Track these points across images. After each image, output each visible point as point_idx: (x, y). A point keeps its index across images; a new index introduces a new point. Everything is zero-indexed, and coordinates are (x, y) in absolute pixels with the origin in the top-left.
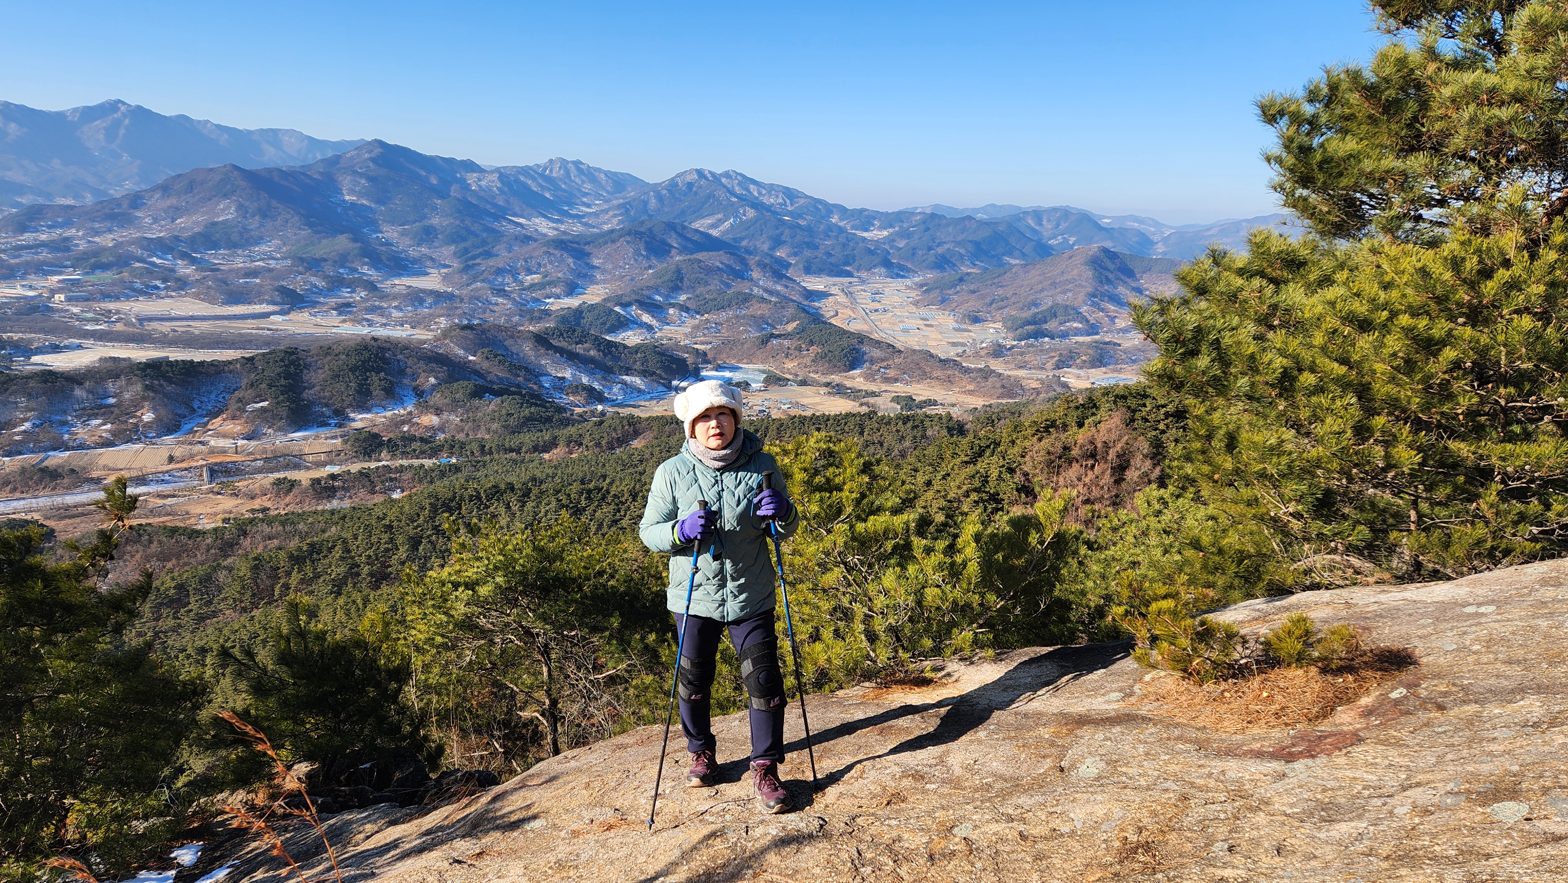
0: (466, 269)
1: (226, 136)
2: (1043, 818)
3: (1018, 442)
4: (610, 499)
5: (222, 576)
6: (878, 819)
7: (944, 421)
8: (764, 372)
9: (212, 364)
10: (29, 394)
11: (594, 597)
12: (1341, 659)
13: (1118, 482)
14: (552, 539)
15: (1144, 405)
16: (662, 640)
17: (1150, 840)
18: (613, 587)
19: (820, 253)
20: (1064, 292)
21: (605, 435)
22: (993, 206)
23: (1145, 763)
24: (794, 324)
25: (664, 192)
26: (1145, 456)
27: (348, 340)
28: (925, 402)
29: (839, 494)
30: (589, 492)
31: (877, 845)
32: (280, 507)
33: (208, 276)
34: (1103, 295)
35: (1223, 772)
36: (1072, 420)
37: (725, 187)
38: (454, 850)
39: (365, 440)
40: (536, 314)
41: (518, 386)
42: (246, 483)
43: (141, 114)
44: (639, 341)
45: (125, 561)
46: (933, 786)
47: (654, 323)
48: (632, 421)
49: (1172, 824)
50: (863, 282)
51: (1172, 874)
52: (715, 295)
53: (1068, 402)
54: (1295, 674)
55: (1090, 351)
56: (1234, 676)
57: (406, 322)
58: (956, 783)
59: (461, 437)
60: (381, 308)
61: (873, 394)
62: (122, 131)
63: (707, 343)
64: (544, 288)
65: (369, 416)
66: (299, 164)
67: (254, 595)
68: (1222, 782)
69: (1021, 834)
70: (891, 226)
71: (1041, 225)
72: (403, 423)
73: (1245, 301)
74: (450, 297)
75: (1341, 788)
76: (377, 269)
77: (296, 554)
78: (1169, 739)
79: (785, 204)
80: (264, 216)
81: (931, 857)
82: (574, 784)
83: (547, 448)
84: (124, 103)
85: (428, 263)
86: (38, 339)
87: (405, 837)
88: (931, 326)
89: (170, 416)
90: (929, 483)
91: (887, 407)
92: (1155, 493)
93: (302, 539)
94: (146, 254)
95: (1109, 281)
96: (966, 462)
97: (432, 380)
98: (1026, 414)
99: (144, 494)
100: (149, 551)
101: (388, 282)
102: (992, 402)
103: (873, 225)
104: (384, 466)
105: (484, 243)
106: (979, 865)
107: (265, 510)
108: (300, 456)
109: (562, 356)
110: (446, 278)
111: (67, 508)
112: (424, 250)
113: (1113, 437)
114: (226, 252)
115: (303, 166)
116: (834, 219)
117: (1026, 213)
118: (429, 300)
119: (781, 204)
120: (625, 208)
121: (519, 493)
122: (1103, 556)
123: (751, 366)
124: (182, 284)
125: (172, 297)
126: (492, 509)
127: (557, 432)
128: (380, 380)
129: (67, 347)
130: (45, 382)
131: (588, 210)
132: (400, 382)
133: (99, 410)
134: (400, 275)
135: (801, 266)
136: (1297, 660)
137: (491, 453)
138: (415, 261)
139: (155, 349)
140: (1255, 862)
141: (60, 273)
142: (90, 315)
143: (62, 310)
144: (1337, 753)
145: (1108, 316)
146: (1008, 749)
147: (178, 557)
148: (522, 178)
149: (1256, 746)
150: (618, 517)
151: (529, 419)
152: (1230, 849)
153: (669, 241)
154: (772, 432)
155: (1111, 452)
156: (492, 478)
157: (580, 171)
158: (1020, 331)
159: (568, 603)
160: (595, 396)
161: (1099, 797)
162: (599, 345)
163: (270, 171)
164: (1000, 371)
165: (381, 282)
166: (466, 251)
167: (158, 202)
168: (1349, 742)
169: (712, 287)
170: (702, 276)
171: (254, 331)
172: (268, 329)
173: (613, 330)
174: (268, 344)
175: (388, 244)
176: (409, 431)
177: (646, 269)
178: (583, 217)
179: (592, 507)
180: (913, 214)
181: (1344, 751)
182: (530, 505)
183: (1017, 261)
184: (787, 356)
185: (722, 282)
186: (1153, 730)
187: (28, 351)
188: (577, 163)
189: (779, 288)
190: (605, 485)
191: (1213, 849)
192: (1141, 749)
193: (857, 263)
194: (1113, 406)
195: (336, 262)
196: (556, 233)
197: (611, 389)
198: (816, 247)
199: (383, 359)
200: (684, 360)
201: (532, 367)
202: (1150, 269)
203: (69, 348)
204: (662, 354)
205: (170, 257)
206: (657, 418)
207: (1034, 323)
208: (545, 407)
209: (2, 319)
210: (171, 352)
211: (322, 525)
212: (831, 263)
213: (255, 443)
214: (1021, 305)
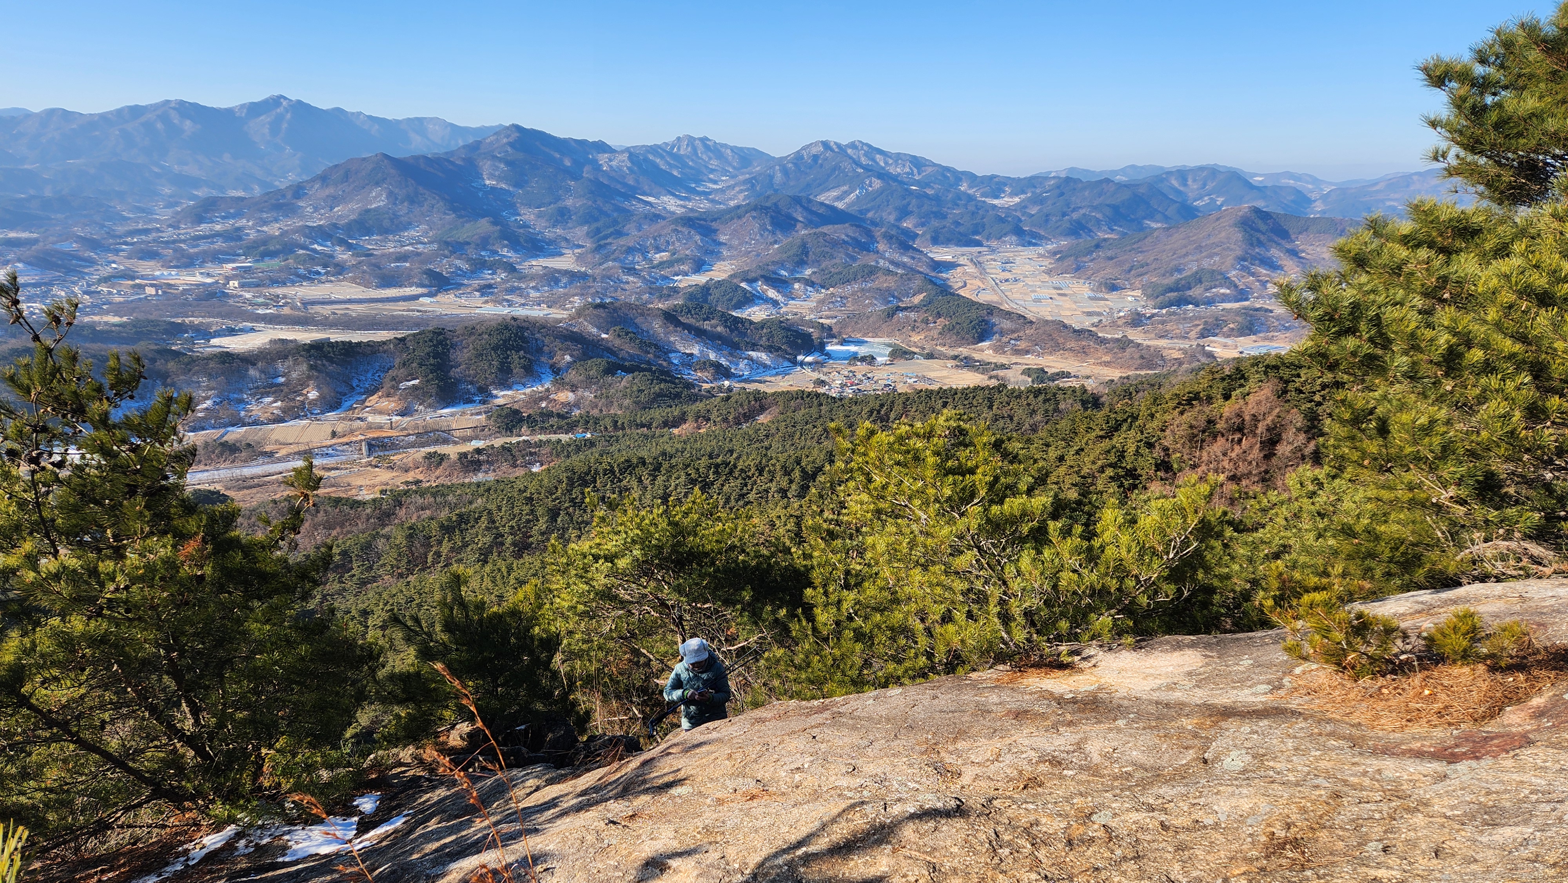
0: (599, 248)
1: (377, 127)
2: (1185, 809)
3: (1158, 415)
4: (737, 474)
5: (380, 543)
6: (1014, 802)
7: (1078, 394)
8: (889, 345)
9: (369, 344)
10: (210, 375)
11: (726, 570)
12: (1512, 657)
13: (1268, 457)
14: (686, 514)
15: (1299, 376)
16: (792, 615)
17: (1299, 836)
18: (743, 561)
19: (948, 223)
20: (1210, 256)
21: (732, 410)
22: (1133, 167)
23: (1294, 758)
24: (921, 296)
25: (790, 165)
26: (1299, 430)
27: (490, 320)
28: (1058, 374)
29: (973, 477)
30: (717, 466)
31: (1015, 828)
32: (432, 479)
33: (363, 261)
34: (1254, 258)
35: (1379, 771)
36: (1217, 391)
37: (851, 158)
38: (608, 811)
39: (507, 416)
40: (665, 292)
41: (648, 363)
42: (400, 457)
43: (300, 107)
44: (765, 317)
46: (1071, 773)
47: (780, 298)
48: (758, 397)
49: (1322, 821)
50: (993, 251)
51: (1322, 872)
52: (840, 269)
53: (1213, 373)
54: (1462, 673)
55: (1238, 318)
56: (1393, 672)
57: (543, 302)
58: (1094, 771)
59: (595, 412)
60: (519, 288)
61: (1003, 367)
62: (285, 126)
63: (832, 318)
64: (673, 266)
65: (510, 393)
66: (443, 151)
67: (409, 562)
68: (1377, 781)
69: (1162, 824)
70: (1023, 192)
71: (1185, 185)
72: (541, 399)
73: (1412, 274)
74: (583, 276)
75: (1506, 791)
76: (516, 251)
77: (446, 524)
78: (1320, 734)
79: (912, 174)
80: (412, 202)
81: (1070, 843)
82: (717, 754)
83: (676, 423)
84: (285, 98)
85: (563, 244)
86: (216, 323)
87: (562, 796)
88: (1064, 295)
89: (332, 394)
90: (1061, 459)
91: (1017, 379)
92: (1309, 474)
93: (451, 510)
94: (308, 241)
95: (1260, 243)
96: (1102, 437)
97: (568, 358)
98: (1167, 386)
100: (316, 520)
101: (526, 264)
102: (1130, 373)
103: (1004, 192)
104: (524, 441)
105: (615, 222)
106: (1119, 852)
107: (417, 482)
108: (449, 431)
109: (690, 333)
110: (579, 258)
111: (245, 479)
112: (559, 231)
113: (1263, 409)
114: (378, 238)
115: (447, 153)
116: (963, 187)
117: (1169, 173)
118: (564, 280)
119: (908, 173)
120: (751, 183)
121: (651, 467)
122: (1251, 539)
123: (877, 340)
124: (340, 269)
125: (331, 281)
126: (625, 482)
127: (685, 408)
128: (520, 358)
129: (241, 330)
130: (224, 363)
131: (715, 187)
132: (538, 360)
133: (270, 388)
134: (537, 256)
135: (928, 236)
136: (1463, 657)
137: (623, 428)
138: (550, 242)
139: (318, 331)
140: (1411, 864)
141: (234, 261)
142: (261, 300)
143: (237, 296)
144: (1504, 755)
145: (1258, 281)
146: (1148, 739)
147: (342, 526)
148: (651, 157)
149: (1416, 745)
150: (745, 490)
151: (660, 395)
152: (1385, 850)
153: (795, 215)
154: (898, 408)
155: (1260, 425)
156: (624, 453)
157: (707, 147)
158: (1161, 298)
159: (702, 576)
160: (722, 372)
161: (1245, 791)
162: (726, 321)
163: (416, 158)
164: (1139, 341)
165: (519, 263)
166: (598, 231)
167: (318, 192)
168: (1517, 744)
169: (837, 261)
170: (827, 249)
171: (405, 313)
172: (418, 311)
173: (739, 306)
174: (417, 325)
175: (526, 226)
176: (547, 407)
177: (772, 244)
178: (710, 193)
179: (720, 481)
180: (1047, 178)
181: (1512, 753)
182: (660, 479)
183: (1159, 225)
184: (913, 329)
185: (847, 255)
186: (1303, 725)
187: (206, 334)
188: (704, 140)
189: (905, 259)
190: (732, 459)
191: (1367, 848)
192: (1290, 744)
193: (986, 232)
194: (1263, 377)
195: (478, 245)
196: (683, 210)
197: (737, 364)
198: (944, 217)
199: (523, 338)
200: (809, 335)
201: (661, 344)
202: (1306, 230)
203: (243, 331)
204: (787, 329)
205: (329, 243)
206: (783, 393)
207: (1177, 289)
208: (674, 383)
209: (183, 305)
210: (331, 333)
211: (469, 496)
212: (960, 233)
213: (409, 419)
214: (1162, 271)
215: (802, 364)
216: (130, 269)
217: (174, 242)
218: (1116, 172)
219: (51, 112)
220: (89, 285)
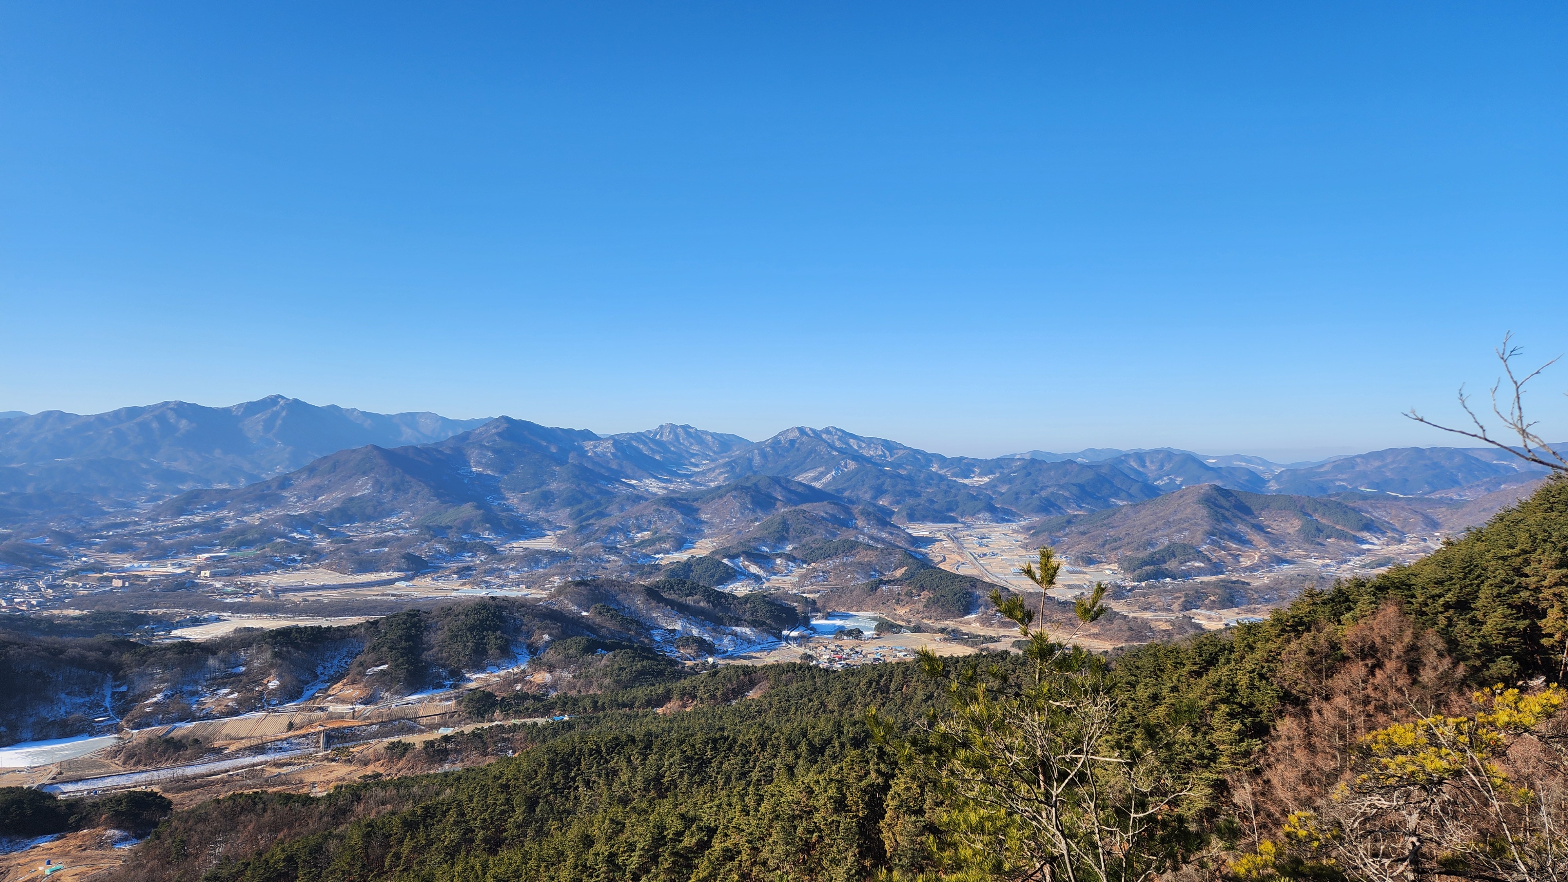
0: (581, 529)
1: (369, 422)
4: (737, 749)
5: (332, 845)
8: (875, 619)
10: (166, 666)
19: (922, 500)
20: (1180, 531)
21: (720, 685)
22: (1092, 450)
24: (903, 570)
25: (768, 449)
27: (467, 601)
30: (715, 741)
32: (393, 772)
33: (341, 547)
34: (1222, 533)
37: (826, 442)
39: (479, 700)
40: (646, 569)
41: (629, 640)
42: (360, 748)
43: (297, 404)
44: (747, 592)
45: (238, 832)
47: (762, 573)
48: (746, 672)
50: (968, 527)
52: (821, 544)
55: (1217, 591)
57: (522, 583)
59: (573, 693)
60: (499, 570)
61: (992, 639)
62: (279, 422)
63: (815, 592)
64: (654, 544)
65: (483, 676)
66: (432, 442)
67: (364, 866)
70: (992, 473)
71: (1144, 466)
72: (517, 681)
74: (565, 556)
76: (497, 534)
77: (409, 819)
79: (885, 456)
80: (397, 490)
83: (660, 703)
84: (283, 397)
85: (545, 526)
86: (180, 613)
89: (294, 683)
93: (416, 803)
94: (287, 529)
95: (1226, 519)
97: (546, 637)
99: (261, 763)
100: (262, 820)
101: (507, 546)
102: (1124, 645)
103: (973, 472)
104: (497, 726)
105: (598, 504)
107: (378, 775)
108: (415, 719)
109: (672, 609)
110: (561, 539)
111: (186, 779)
112: (541, 513)
114: (359, 524)
115: (436, 444)
116: (934, 468)
117: (1127, 455)
118: (545, 561)
119: (880, 456)
120: (731, 466)
121: (641, 746)
123: (861, 614)
124: (316, 557)
125: (307, 568)
126: (612, 763)
127: (669, 686)
128: (496, 638)
129: (206, 620)
130: (182, 653)
131: (697, 470)
132: (516, 640)
133: (229, 679)
134: (517, 538)
135: (904, 513)
137: (603, 709)
138: (532, 524)
139: (285, 619)
141: (209, 551)
142: (231, 589)
143: (206, 585)
145: (1230, 555)
147: (290, 826)
148: (634, 444)
151: (642, 673)
153: (774, 494)
156: (609, 732)
157: (688, 434)
158: (1138, 572)
160: (705, 648)
162: (709, 597)
163: (406, 449)
164: (1125, 614)
165: (500, 545)
166: (581, 512)
167: (304, 483)
169: (818, 537)
170: (807, 526)
171: (379, 598)
172: (393, 595)
173: (722, 581)
174: (391, 609)
175: (509, 509)
176: (522, 689)
177: (752, 521)
178: (691, 476)
179: (719, 759)
180: (1012, 460)
182: (652, 758)
183: (1125, 503)
184: (898, 603)
185: (827, 531)
187: (169, 625)
188: (686, 428)
189: (884, 535)
193: (960, 509)
195: (459, 529)
196: (665, 491)
197: (721, 640)
198: (918, 495)
199: (501, 618)
200: (794, 609)
201: (642, 620)
202: (1268, 507)
203: (208, 621)
204: (771, 603)
205: (309, 531)
206: (772, 667)
207: (1153, 563)
208: (656, 660)
209: (149, 596)
210: (300, 621)
211: (437, 787)
212: (934, 510)
213: (373, 707)
214: (1135, 545)
215: (787, 639)
216: (100, 562)
217: (151, 534)
218: (1077, 455)
219: (48, 414)
220: (54, 579)
